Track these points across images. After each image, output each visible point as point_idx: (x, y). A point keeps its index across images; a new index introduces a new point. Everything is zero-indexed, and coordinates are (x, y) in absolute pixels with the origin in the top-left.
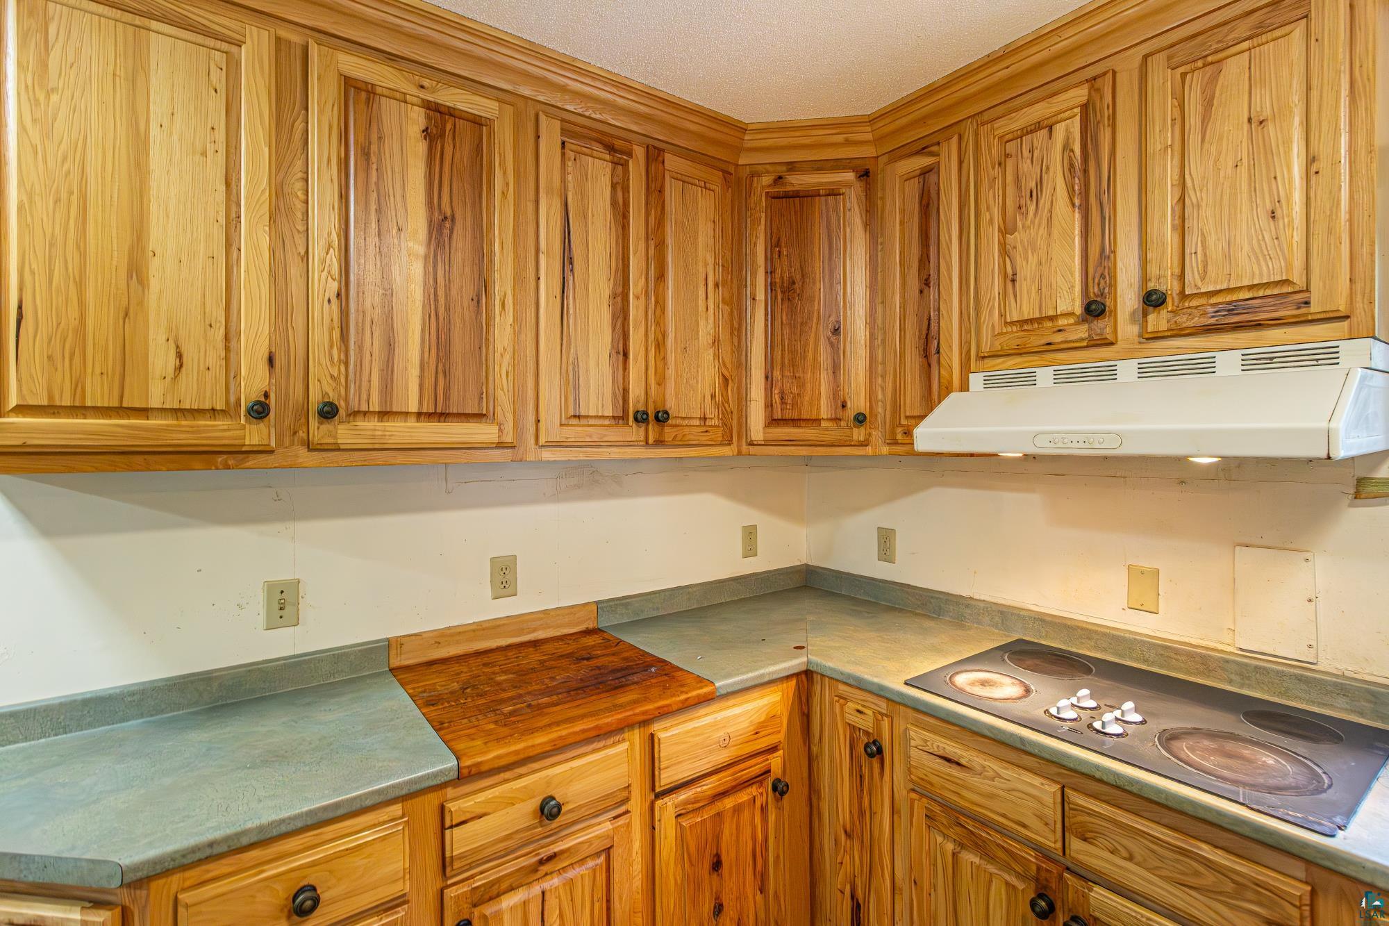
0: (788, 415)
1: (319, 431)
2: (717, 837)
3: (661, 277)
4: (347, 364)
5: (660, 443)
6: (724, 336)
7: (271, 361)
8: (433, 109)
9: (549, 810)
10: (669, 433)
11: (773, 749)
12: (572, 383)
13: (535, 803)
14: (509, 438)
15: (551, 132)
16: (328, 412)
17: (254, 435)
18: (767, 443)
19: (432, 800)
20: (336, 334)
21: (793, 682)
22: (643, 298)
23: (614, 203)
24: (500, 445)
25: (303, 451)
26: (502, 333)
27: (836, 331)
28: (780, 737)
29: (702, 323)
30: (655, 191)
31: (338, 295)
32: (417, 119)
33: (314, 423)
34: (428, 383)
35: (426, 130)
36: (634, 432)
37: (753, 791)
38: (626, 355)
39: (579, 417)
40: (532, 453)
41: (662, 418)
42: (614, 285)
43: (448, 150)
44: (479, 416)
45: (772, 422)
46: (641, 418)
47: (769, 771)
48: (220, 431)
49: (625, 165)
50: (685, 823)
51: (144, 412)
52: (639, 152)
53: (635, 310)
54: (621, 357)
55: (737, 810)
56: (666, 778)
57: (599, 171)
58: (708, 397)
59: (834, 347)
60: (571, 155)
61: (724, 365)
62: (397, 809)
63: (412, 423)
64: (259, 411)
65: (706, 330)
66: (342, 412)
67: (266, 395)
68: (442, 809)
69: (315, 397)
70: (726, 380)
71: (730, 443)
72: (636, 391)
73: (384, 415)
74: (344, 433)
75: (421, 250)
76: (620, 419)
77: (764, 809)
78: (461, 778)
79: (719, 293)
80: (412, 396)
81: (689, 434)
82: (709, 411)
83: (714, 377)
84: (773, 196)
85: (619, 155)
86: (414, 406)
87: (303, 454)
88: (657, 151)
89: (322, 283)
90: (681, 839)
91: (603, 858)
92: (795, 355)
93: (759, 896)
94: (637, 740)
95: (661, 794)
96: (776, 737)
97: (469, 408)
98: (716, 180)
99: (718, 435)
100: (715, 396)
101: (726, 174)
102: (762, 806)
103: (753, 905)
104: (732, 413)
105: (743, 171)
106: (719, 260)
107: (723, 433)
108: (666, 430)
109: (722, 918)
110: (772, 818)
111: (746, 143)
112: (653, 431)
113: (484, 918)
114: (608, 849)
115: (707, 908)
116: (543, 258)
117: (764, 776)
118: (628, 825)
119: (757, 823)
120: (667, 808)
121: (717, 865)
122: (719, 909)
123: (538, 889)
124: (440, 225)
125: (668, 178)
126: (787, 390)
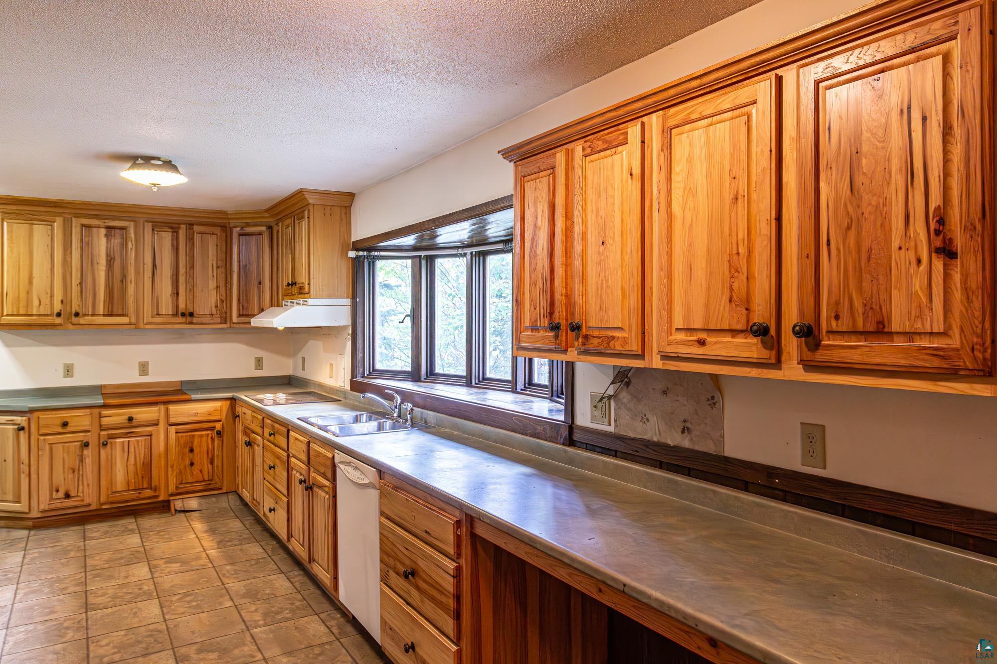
0: (244, 313)
1: (74, 320)
2: (192, 443)
3: (192, 267)
4: (82, 301)
5: (191, 323)
6: (222, 284)
7: (62, 302)
8: (109, 228)
9: (130, 419)
10: (195, 320)
11: (220, 421)
12: (156, 304)
13: (126, 417)
14: (133, 321)
15: (148, 227)
16: (77, 315)
17: (58, 321)
18: (239, 323)
19: (96, 411)
20: (79, 294)
21: (229, 402)
22: (184, 275)
23: (172, 245)
24: (130, 324)
25: (70, 324)
26: (131, 289)
27: (260, 283)
28: (224, 418)
29: (211, 282)
30: (190, 239)
31: (80, 283)
32: (103, 231)
33: (73, 317)
34: (107, 306)
35: (105, 235)
36: (181, 319)
37: (209, 432)
38: (178, 294)
39: (159, 315)
40: (142, 326)
41: (191, 314)
42: (173, 271)
43: (113, 238)
44: (123, 315)
45: (240, 316)
46: (183, 315)
47: (215, 427)
48: (49, 320)
49: (177, 233)
50: (179, 435)
51: (32, 315)
52: (183, 227)
53: (182, 279)
54: (175, 295)
55: (201, 436)
56: (172, 420)
57: (167, 238)
58: (214, 308)
59: (259, 289)
60: (155, 233)
61: (222, 296)
62: (88, 410)
63: (102, 318)
64: (58, 315)
65: (212, 284)
66: (81, 314)
67: (61, 311)
68: (100, 413)
69: (73, 311)
70: (222, 301)
71: (225, 323)
72: (182, 306)
73: (93, 315)
74: (82, 320)
75: (104, 268)
76: (175, 315)
77: (213, 439)
78: (105, 406)
79: (219, 270)
80: (101, 310)
81: (205, 320)
82: (214, 312)
83: (217, 300)
84: (240, 235)
85: (174, 229)
86: (101, 312)
87: (70, 326)
88: (190, 225)
89: (75, 281)
90: (178, 439)
91: (149, 438)
92: (247, 292)
93: (209, 465)
94: (162, 407)
95: (171, 425)
96: (219, 418)
97: (120, 312)
98: (218, 230)
99: (219, 320)
100: (217, 306)
101: (224, 227)
102: (212, 437)
103: (207, 467)
104: (226, 312)
105: (231, 225)
106: (219, 258)
107: (221, 320)
108: (194, 319)
109: (193, 467)
110: (216, 442)
111: (229, 216)
112: (189, 319)
113: (111, 443)
114: (151, 435)
115: (187, 462)
116: (145, 266)
117: (212, 429)
118: (158, 431)
119: (210, 441)
120: (173, 429)
121: (192, 450)
122: (192, 464)
123: (127, 440)
124: (110, 260)
125: (195, 233)
126: (244, 304)
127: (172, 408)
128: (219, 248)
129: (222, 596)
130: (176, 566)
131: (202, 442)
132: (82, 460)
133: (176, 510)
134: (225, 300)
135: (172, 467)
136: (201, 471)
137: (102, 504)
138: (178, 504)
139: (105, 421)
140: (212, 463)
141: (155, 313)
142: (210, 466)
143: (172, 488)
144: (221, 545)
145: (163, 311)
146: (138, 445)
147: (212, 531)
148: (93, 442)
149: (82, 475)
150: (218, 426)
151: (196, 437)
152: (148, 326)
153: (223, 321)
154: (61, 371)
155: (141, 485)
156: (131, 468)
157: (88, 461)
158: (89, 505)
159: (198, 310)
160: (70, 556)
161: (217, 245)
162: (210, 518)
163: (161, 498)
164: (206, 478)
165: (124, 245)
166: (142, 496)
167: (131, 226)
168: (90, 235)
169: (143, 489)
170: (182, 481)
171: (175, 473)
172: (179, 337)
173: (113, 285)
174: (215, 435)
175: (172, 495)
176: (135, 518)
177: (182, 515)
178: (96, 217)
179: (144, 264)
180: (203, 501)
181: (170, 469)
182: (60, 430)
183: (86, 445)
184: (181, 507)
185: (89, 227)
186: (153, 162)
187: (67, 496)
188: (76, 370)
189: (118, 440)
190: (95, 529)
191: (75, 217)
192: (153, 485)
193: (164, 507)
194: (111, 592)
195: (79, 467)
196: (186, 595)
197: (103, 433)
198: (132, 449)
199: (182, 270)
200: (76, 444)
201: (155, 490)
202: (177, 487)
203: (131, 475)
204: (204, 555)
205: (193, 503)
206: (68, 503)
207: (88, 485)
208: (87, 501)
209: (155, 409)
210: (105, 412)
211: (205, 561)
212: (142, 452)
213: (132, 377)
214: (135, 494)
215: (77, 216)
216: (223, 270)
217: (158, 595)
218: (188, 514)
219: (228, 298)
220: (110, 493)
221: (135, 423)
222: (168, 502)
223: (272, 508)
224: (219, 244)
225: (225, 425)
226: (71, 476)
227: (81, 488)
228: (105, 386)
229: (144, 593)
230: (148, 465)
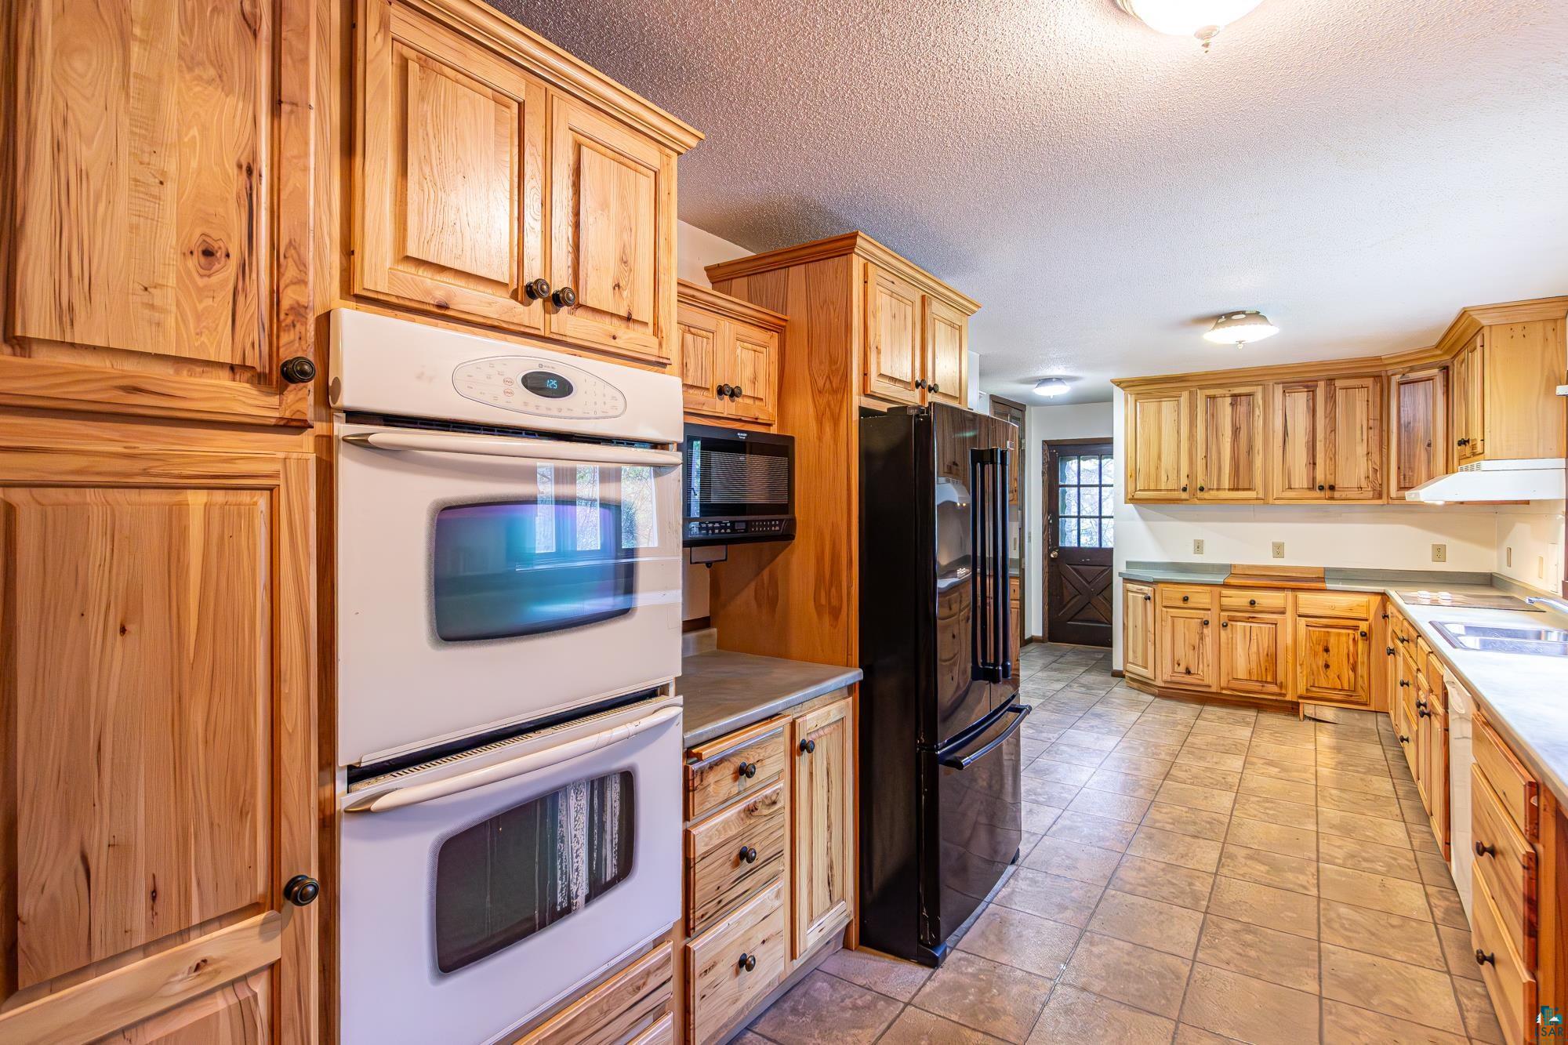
0: (1407, 485)
1: (1199, 494)
2: (1327, 641)
3: (1334, 430)
4: (1207, 475)
5: (1332, 498)
6: (1375, 450)
7: (1188, 476)
8: (1234, 396)
9: (1252, 603)
10: (1337, 494)
11: (1366, 620)
12: (1287, 474)
13: (1247, 600)
14: (1261, 495)
15: (1279, 390)
16: (1202, 489)
17: (1184, 495)
18: (1398, 498)
19: (1218, 589)
20: (1204, 468)
21: (1377, 597)
22: (1323, 442)
23: (1308, 406)
24: (1257, 499)
25: (1196, 499)
26: (1259, 461)
27: (1430, 445)
28: (1371, 618)
29: (1359, 447)
30: (1331, 398)
31: (1205, 457)
32: (1228, 400)
33: (1198, 491)
34: (1232, 480)
35: (1231, 403)
36: (1318, 493)
37: (1351, 631)
38: (1314, 464)
39: (1291, 488)
40: (1271, 501)
41: (1332, 488)
42: (1309, 437)
43: (1239, 406)
44: (1249, 489)
45: (1401, 488)
46: (1321, 488)
47: (1359, 626)
48: (1175, 495)
49: (1313, 391)
50: (1310, 628)
51: (1161, 490)
52: (1322, 384)
53: (1320, 446)
54: (1312, 465)
55: (1339, 635)
56: (1302, 611)
57: (1300, 399)
58: (1363, 479)
59: (1429, 453)
60: (1287, 394)
61: (1375, 464)
62: (1208, 588)
63: (1227, 492)
64: (1185, 489)
65: (1361, 450)
66: (1206, 489)
67: (1187, 485)
68: (1220, 592)
69: (1199, 486)
70: (1375, 471)
71: (1380, 497)
72: (1320, 478)
73: (1218, 489)
74: (1205, 495)
75: (1229, 440)
76: (1312, 488)
77: (1355, 641)
78: (1225, 585)
79: (1371, 432)
80: (1226, 484)
81: (1351, 495)
82: (1364, 484)
83: (1368, 469)
84: (1400, 384)
85: (1311, 389)
86: (1227, 487)
87: (1198, 502)
88: (1330, 381)
89: (1201, 453)
90: (1309, 636)
91: (1274, 626)
92: (1411, 457)
93: (1350, 672)
94: (1290, 594)
95: (1299, 616)
96: (1364, 616)
97: (1247, 486)
98: (1369, 382)
99: (1371, 494)
100: (1368, 477)
101: (1377, 377)
102: (1354, 639)
103: (1347, 673)
104: (1381, 485)
105: (1390, 373)
106: (1371, 417)
107: (1374, 494)
108: (1335, 493)
109: (1329, 670)
110: (1360, 644)
111: (1387, 362)
112: (1328, 493)
113: (1232, 625)
114: (1276, 624)
115: (1321, 663)
116: (1275, 434)
117: (1356, 628)
118: (1285, 621)
119: (1351, 642)
120: (1303, 621)
121: (1327, 650)
122: (1327, 666)
123: (1249, 624)
124: (1236, 431)
125: (1337, 390)
126: (1407, 474)
127: (1302, 596)
128: (1370, 403)
129: (1308, 816)
130: (1274, 771)
131: (1341, 642)
132: (1202, 638)
133: (1305, 716)
134: (1382, 469)
135: (1301, 665)
136: (1338, 677)
137: (1222, 689)
138: (1308, 709)
139: (1225, 601)
140: (1354, 669)
141: (1287, 487)
142: (1351, 674)
143: (1301, 690)
144: (1340, 766)
145: (1296, 484)
146: (1262, 632)
147: (1338, 749)
148: (1214, 622)
149: (1203, 653)
150: (1364, 626)
151: (1332, 634)
152: (1277, 502)
153: (1376, 495)
154: (1191, 548)
155: (1264, 677)
156: (1254, 657)
157: (1208, 641)
158: (1210, 686)
159: (1339, 484)
160: (1177, 729)
161: (1368, 401)
162: (1344, 735)
163: (1288, 698)
164: (1346, 687)
165: (1250, 413)
166: (1265, 690)
167: (1259, 391)
168: (1214, 405)
169: (1266, 682)
170: (1314, 683)
171: (1305, 673)
172: (1323, 516)
173: (1238, 457)
174: (1358, 635)
175: (1301, 697)
176: (1258, 712)
177: (1312, 723)
178: (1220, 386)
179: (1274, 432)
180: (1341, 714)
181: (1298, 667)
182: (1181, 604)
183: (1206, 623)
184: (1312, 714)
185: (1213, 398)
186: (1234, 317)
187: (1188, 672)
188: (1206, 547)
189: (1239, 624)
190: (1212, 712)
191: (1200, 389)
192: (1278, 682)
193: (1292, 709)
194: (1194, 770)
195: (1199, 645)
196: (1267, 800)
197: (1223, 614)
198: (1254, 637)
199: (1320, 435)
200: (1196, 620)
201: (1281, 686)
202: (1307, 689)
203: (1254, 665)
204: (1313, 770)
205: (1328, 713)
206: (1188, 679)
207: (1208, 666)
208: (1206, 682)
209: (1280, 595)
210: (1225, 592)
211: (1310, 776)
212: (1265, 642)
213: (1264, 558)
214: (1256, 686)
215: (1201, 388)
216: (1377, 431)
217: (1238, 790)
218: (1318, 723)
219: (1385, 467)
220: (1230, 678)
221: (1257, 608)
222: (1298, 704)
223: (1405, 737)
224: (1370, 400)
225: (1373, 624)
226: (1191, 652)
227: (1201, 666)
228: (1235, 566)
229: (1226, 783)
230: (1272, 658)
